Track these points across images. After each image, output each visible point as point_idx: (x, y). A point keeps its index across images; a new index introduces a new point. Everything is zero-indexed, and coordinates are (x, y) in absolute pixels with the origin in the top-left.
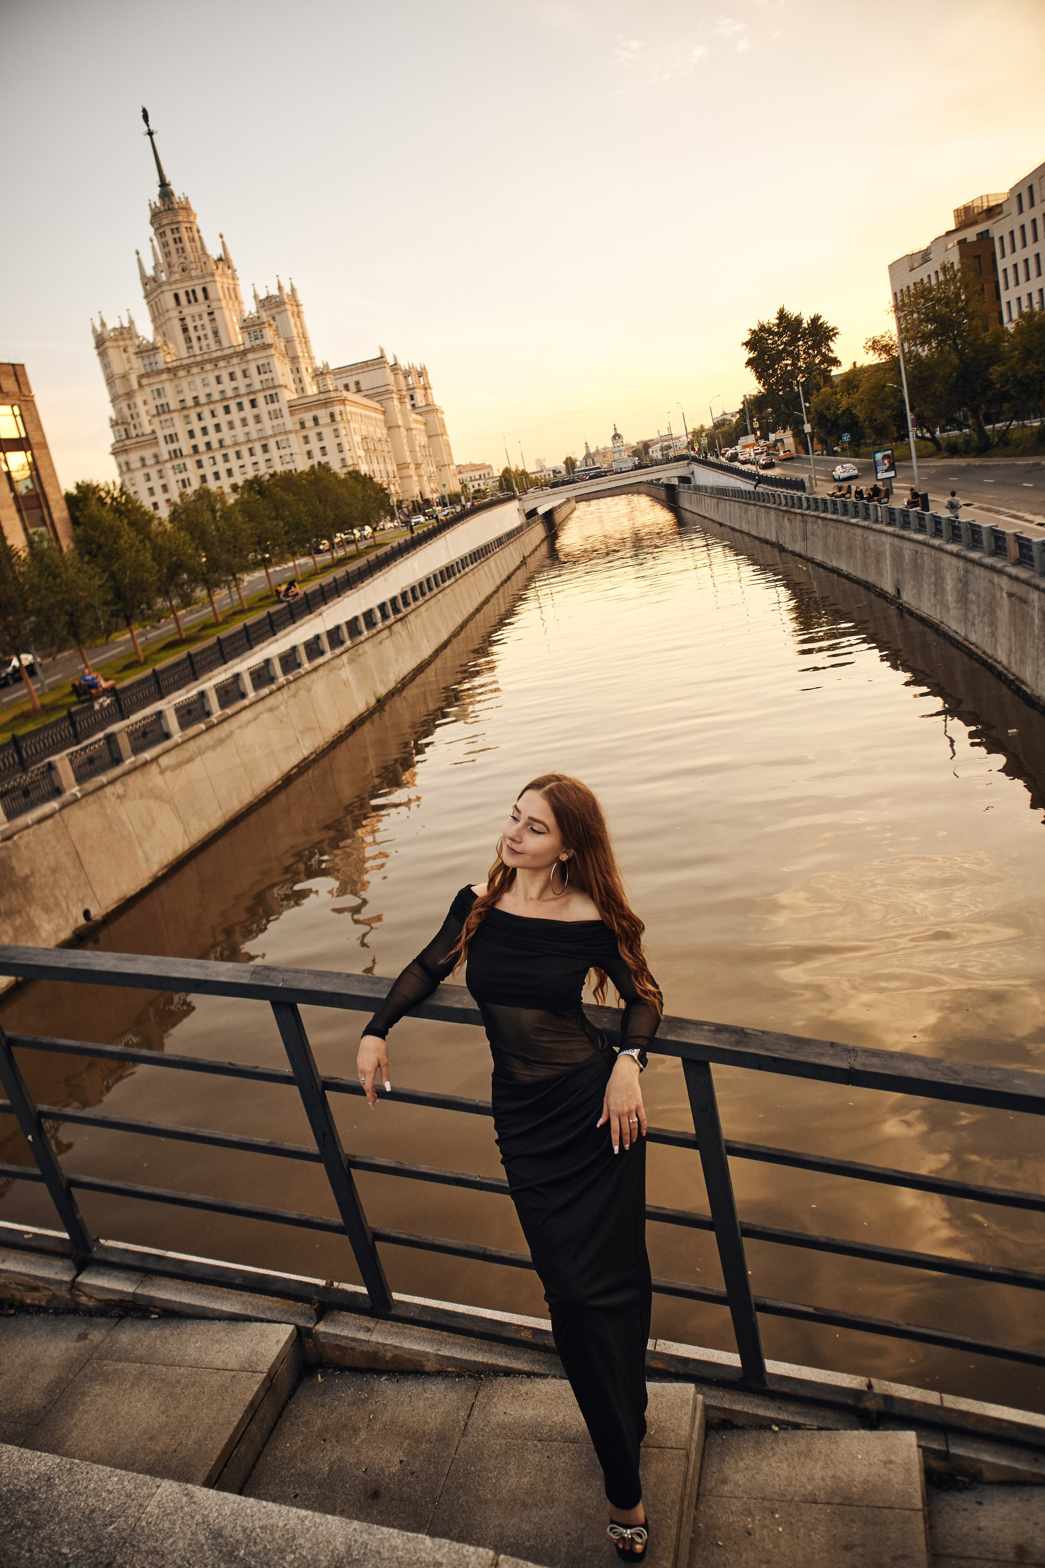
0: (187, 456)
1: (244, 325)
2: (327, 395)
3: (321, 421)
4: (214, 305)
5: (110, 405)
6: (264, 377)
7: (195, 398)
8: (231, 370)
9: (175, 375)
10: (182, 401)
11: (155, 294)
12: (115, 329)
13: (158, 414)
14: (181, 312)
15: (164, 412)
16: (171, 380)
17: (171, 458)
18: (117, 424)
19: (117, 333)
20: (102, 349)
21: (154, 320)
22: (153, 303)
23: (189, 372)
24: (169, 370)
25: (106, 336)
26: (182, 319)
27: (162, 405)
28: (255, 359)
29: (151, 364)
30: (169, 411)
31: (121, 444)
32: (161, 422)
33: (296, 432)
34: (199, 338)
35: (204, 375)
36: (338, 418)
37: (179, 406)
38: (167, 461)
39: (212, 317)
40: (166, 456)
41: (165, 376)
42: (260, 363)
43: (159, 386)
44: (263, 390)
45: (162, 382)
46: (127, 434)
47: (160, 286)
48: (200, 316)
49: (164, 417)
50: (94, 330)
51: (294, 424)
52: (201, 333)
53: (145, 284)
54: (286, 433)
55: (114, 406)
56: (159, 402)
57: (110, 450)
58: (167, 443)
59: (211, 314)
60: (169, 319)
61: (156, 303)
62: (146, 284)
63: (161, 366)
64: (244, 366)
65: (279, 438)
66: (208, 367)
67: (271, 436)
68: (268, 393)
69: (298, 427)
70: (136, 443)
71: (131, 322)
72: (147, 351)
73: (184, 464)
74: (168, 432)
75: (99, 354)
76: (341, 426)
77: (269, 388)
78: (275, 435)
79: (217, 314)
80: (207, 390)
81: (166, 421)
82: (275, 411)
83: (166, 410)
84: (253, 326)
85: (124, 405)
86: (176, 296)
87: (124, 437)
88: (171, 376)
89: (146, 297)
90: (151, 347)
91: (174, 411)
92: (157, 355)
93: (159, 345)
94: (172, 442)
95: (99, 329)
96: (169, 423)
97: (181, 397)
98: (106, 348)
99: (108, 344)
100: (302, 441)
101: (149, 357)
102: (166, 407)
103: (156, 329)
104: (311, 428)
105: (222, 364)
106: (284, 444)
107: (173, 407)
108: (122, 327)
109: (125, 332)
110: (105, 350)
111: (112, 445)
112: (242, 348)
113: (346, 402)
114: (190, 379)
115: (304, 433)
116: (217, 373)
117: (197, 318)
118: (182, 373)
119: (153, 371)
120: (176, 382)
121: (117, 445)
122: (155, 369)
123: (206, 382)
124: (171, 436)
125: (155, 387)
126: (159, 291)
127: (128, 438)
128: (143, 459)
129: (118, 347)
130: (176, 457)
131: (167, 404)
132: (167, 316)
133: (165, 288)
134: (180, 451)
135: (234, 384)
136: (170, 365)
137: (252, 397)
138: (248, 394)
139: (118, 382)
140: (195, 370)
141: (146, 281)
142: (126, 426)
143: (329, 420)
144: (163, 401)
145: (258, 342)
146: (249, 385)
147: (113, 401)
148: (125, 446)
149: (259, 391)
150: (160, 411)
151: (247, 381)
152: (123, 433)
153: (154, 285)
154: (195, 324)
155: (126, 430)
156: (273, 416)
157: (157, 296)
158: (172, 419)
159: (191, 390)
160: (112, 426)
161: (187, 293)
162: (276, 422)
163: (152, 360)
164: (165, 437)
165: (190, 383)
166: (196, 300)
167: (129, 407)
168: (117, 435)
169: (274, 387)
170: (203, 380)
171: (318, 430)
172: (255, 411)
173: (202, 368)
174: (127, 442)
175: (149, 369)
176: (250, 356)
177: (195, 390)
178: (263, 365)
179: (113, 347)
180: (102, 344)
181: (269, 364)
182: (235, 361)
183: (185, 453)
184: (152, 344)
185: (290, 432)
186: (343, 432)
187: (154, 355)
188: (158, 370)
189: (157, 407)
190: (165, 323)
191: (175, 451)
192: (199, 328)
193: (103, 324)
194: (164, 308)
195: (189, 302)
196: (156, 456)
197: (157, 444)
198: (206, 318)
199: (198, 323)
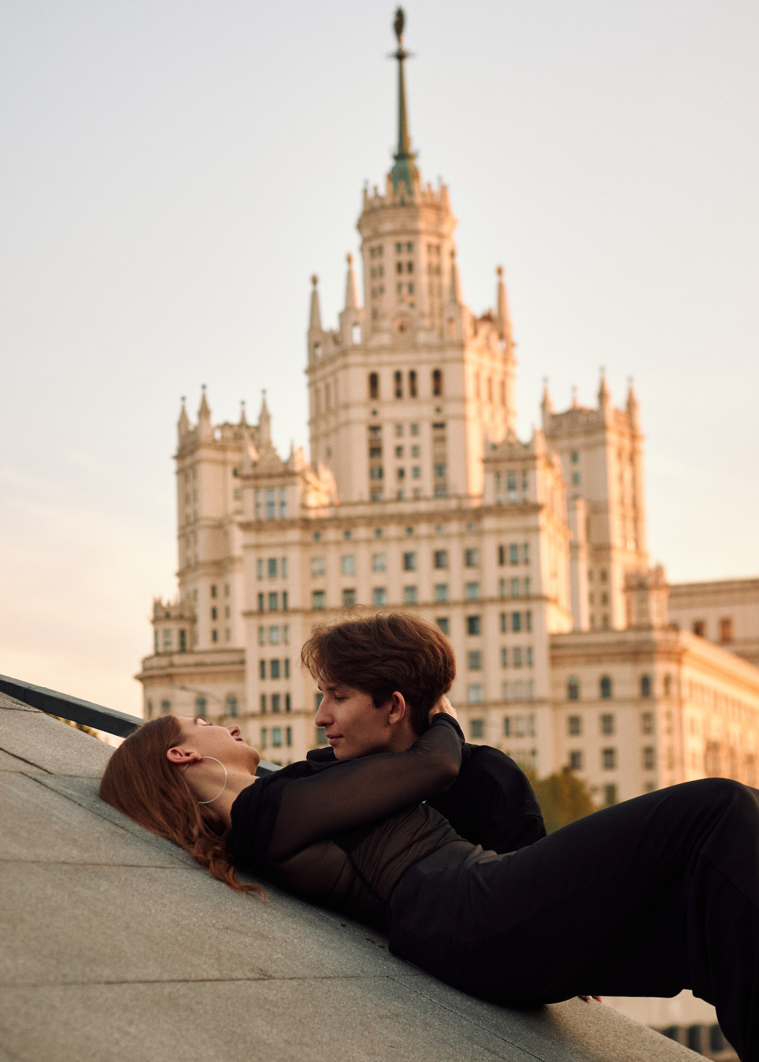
0: (299, 713)
1: (492, 454)
2: (642, 636)
3: (618, 690)
4: (450, 409)
5: (175, 581)
6: (509, 572)
7: (349, 592)
8: (439, 545)
9: (317, 536)
10: (319, 593)
11: (329, 369)
12: (226, 426)
13: (261, 612)
14: (374, 413)
15: (273, 610)
16: (304, 545)
17: (264, 711)
18: (168, 616)
19: (229, 434)
20: (188, 461)
21: (314, 422)
22: (321, 385)
23: (347, 534)
24: (306, 523)
25: (204, 435)
26: (375, 429)
27: (273, 595)
28: (499, 532)
29: (271, 504)
30: (286, 610)
31: (164, 661)
32: (261, 629)
33: (555, 704)
34: (401, 473)
35: (378, 547)
36: (658, 689)
37: (308, 603)
38: (253, 716)
39: (439, 432)
40: (253, 705)
41: (294, 535)
42: (507, 540)
43: (277, 553)
44: (502, 599)
45: (284, 545)
46: (182, 643)
47: (344, 353)
48: (415, 429)
49: (269, 621)
50: (183, 420)
51: (554, 685)
52: (408, 463)
53: (314, 345)
54: (532, 702)
55: (182, 584)
56: (267, 587)
57: (138, 669)
58: (263, 676)
59: (439, 426)
60: (347, 423)
61: (327, 387)
62: (317, 345)
63: (293, 512)
64: (471, 542)
65: (512, 711)
66: (393, 530)
67: (497, 704)
68: (511, 608)
69: (562, 693)
70: (197, 665)
71: (265, 417)
72: (270, 476)
73: (289, 730)
74: (270, 653)
75: (181, 472)
76: (661, 710)
77: (515, 598)
78: (505, 703)
79: (452, 430)
80: (379, 580)
81: (273, 628)
82: (517, 650)
83: (280, 605)
84: (511, 459)
85: (203, 587)
86: (374, 380)
87: (175, 646)
88: (309, 537)
89: (311, 370)
90: (281, 469)
91: (296, 611)
92: (289, 489)
93: (298, 468)
94: (275, 675)
95: (193, 419)
96: (278, 636)
97: (318, 585)
98: (198, 462)
99: (204, 453)
100: (564, 726)
101: (270, 489)
102: (280, 598)
103: (314, 439)
104: (590, 703)
105: (423, 529)
106: (522, 726)
107: (294, 601)
108: (243, 424)
109: (246, 434)
110: (193, 467)
111: (146, 660)
112: (475, 503)
113: (686, 659)
114: (347, 549)
115: (573, 710)
116: (409, 546)
117: (407, 430)
118: (332, 534)
119: (271, 520)
120: (316, 551)
121: (155, 662)
122: (277, 514)
123: (379, 562)
124: (275, 663)
125: (267, 554)
126: (340, 362)
127: (183, 650)
128: (201, 703)
129: (224, 463)
130: (276, 710)
131: (285, 595)
132: (342, 416)
133: (354, 358)
134: (288, 700)
135: (440, 576)
136: (312, 514)
137: (473, 611)
138: (467, 603)
139: (203, 535)
140: (362, 532)
141: (317, 338)
142: (186, 626)
143: (634, 690)
144: (277, 586)
145: (514, 496)
146: (472, 585)
147: (181, 574)
148: (172, 665)
149: (492, 600)
150: (266, 605)
151: (471, 575)
152: (175, 639)
153: (332, 348)
154: (399, 442)
155: (182, 634)
156: (510, 658)
157: (334, 373)
158: (286, 628)
159: (343, 572)
160: (156, 620)
161: (398, 376)
162: (514, 674)
163: (276, 497)
164: (262, 663)
165: (344, 559)
166: (414, 392)
167: (214, 592)
168: (161, 640)
169: (528, 598)
170: (375, 556)
171: (607, 708)
172: (474, 643)
173: (379, 532)
174: (177, 659)
175: (263, 514)
176: (489, 523)
177: (353, 574)
178: (514, 547)
179: (214, 461)
180: (192, 452)
181: (526, 546)
182: (454, 527)
183: (296, 704)
184: (286, 464)
185: (541, 702)
186: (661, 723)
187: (283, 487)
188: (283, 520)
189: (261, 596)
190: (336, 430)
191: (275, 698)
192: (407, 452)
193: (204, 412)
194: (342, 399)
195: (399, 394)
196: (232, 701)
197: (241, 675)
198: (426, 431)
199: (407, 441)
